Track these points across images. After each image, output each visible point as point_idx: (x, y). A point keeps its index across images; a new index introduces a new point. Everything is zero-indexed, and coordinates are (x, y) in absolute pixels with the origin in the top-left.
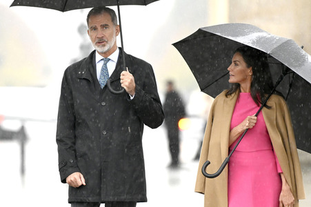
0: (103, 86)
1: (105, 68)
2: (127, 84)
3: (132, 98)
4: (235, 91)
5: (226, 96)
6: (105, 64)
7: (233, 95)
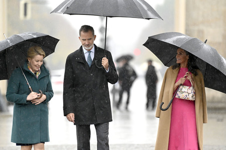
0: (90, 66)
1: (89, 57)
2: (105, 64)
3: (107, 71)
6: (90, 54)
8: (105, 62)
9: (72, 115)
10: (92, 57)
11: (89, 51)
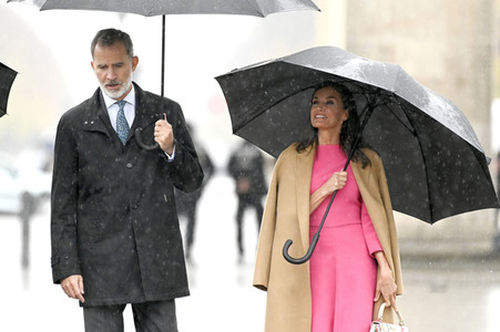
0: (124, 141)
1: (122, 117)
2: (163, 138)
3: (171, 158)
4: (311, 143)
5: (298, 151)
6: (122, 110)
7: (308, 149)
8: (163, 132)
9: (75, 281)
10: (130, 117)
11: (121, 102)
